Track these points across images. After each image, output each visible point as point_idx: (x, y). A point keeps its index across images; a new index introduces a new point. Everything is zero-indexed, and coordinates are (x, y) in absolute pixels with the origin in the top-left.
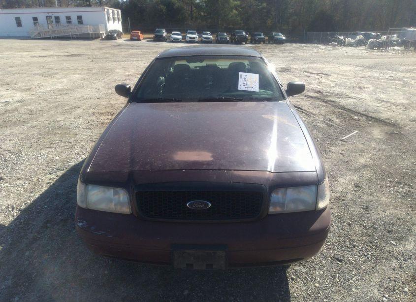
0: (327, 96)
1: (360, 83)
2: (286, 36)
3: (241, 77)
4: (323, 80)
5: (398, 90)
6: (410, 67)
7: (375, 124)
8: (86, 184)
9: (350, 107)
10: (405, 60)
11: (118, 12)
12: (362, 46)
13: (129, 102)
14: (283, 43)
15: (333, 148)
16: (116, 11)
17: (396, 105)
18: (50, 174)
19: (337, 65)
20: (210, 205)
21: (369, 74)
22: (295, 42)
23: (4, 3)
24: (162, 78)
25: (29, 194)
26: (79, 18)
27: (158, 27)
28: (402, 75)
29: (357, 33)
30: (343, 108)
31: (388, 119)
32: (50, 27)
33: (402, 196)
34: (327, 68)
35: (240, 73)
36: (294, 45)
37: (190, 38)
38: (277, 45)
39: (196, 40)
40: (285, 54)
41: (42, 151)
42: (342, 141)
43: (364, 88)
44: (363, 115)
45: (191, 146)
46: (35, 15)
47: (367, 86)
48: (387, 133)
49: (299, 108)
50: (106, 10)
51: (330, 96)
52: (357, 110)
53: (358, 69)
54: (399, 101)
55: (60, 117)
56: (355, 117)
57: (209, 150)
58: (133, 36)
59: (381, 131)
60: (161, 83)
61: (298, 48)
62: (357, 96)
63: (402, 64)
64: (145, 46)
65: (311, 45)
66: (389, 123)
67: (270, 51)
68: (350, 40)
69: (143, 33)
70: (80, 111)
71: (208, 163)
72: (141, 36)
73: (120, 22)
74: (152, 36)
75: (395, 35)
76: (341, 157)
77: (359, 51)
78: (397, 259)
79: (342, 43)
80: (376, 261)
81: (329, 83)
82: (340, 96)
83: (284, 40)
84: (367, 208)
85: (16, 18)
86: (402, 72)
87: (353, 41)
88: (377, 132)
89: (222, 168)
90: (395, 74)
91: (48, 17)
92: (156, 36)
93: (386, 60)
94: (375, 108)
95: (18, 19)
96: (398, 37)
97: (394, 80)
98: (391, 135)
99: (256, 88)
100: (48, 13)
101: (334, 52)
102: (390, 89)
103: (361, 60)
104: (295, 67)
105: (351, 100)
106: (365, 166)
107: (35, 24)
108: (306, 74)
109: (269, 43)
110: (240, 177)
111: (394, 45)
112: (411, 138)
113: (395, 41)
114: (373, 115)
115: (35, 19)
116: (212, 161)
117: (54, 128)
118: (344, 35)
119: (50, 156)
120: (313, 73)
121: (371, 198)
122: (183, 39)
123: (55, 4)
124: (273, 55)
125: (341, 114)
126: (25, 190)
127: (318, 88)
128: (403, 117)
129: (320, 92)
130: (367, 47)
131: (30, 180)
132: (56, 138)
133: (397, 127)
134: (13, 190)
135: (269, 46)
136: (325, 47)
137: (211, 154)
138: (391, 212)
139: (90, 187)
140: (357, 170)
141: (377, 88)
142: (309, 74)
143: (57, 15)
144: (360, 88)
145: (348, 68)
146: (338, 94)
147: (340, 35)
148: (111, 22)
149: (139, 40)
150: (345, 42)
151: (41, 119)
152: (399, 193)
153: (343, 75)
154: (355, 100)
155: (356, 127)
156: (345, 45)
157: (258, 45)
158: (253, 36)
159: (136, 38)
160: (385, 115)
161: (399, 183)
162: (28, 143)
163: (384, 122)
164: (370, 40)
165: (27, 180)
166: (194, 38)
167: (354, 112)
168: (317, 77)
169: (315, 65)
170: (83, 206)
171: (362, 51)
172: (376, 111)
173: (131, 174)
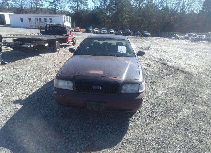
0: (163, 61)
1: (180, 56)
2: (150, 33)
3: (119, 48)
4: (164, 54)
5: (197, 60)
6: (208, 51)
7: (181, 73)
8: (58, 79)
9: (172, 66)
10: (207, 47)
11: (69, 18)
12: (187, 39)
13: (74, 55)
14: (148, 37)
15: (159, 81)
16: (68, 17)
17: (194, 66)
18: (39, 83)
19: (172, 48)
20: (101, 88)
21: (186, 52)
22: (155, 36)
23: (15, 11)
24: (88, 47)
25: (30, 90)
26: (51, 19)
27: (88, 26)
28: (202, 54)
29: (186, 33)
30: (169, 66)
31: (188, 71)
32: (36, 23)
33: (183, 99)
34: (167, 49)
35: (119, 46)
36: (154, 37)
37: (103, 32)
38: (145, 37)
39: (106, 33)
40: (148, 42)
41: (35, 75)
42: (164, 78)
43: (182, 58)
44: (177, 69)
45: (96, 69)
46: (30, 17)
47: (183, 58)
48: (185, 77)
49: (149, 65)
50: (64, 17)
51: (165, 61)
52: (175, 67)
53: (182, 50)
54: (196, 65)
55: (42, 63)
56: (173, 70)
57: (102, 71)
58: (76, 29)
59: (183, 76)
60: (87, 49)
61: (156, 39)
62: (177, 61)
63: (204, 49)
64: (81, 35)
65: (162, 38)
66: (188, 73)
67: (142, 40)
68: (181, 36)
69: (81, 28)
70: (51, 61)
71: (102, 74)
72: (80, 30)
73: (70, 23)
74: (85, 30)
75: (205, 36)
76: (162, 84)
77: (185, 42)
78: (172, 117)
79: (178, 38)
80: (164, 117)
81: (166, 55)
82: (169, 61)
83: (149, 35)
84: (166, 101)
85: (21, 18)
86: (203, 52)
87: (183, 37)
88: (181, 76)
89: (106, 76)
90: (199, 53)
91: (36, 19)
92: (87, 30)
93: (197, 47)
94: (184, 67)
95: (22, 19)
96: (206, 36)
97: (198, 56)
98: (187, 77)
99: (125, 52)
100: (36, 16)
101: (173, 42)
102: (194, 60)
103: (185, 46)
104: (152, 47)
105: (174, 63)
106: (171, 88)
107: (29, 21)
108: (156, 51)
109: (142, 36)
110: (112, 79)
111: (203, 40)
112: (195, 79)
113: (204, 38)
114: (181, 70)
115: (30, 19)
116: (103, 74)
117: (39, 67)
118: (179, 34)
119: (38, 77)
120: (159, 51)
121: (169, 99)
122: (99, 32)
123: (39, 13)
124: (143, 42)
125: (167, 68)
126: (29, 88)
127: (160, 57)
128: (195, 71)
129: (160, 59)
130: (190, 40)
131: (31, 85)
132: (41, 71)
133: (190, 75)
134: (24, 88)
135: (141, 37)
136: (169, 39)
137: (103, 72)
138: (176, 103)
139: (59, 80)
140: (167, 89)
141: (188, 59)
142: (157, 51)
143: (40, 17)
144: (180, 58)
145: (178, 49)
146: (169, 60)
147: (177, 34)
148: (66, 22)
149: (78, 31)
150: (179, 37)
151: (33, 63)
152: (182, 98)
153: (174, 52)
154: (175, 63)
155: (172, 74)
156: (179, 39)
157: (136, 37)
158: (134, 32)
159: (77, 31)
160: (187, 69)
161: (183, 94)
162: (28, 72)
163: (186, 72)
164: (191, 37)
165: (29, 85)
166: (105, 32)
167: (173, 68)
168: (161, 53)
169: (162, 47)
170: (57, 87)
171: (187, 42)
172: (183, 68)
173: (74, 77)
